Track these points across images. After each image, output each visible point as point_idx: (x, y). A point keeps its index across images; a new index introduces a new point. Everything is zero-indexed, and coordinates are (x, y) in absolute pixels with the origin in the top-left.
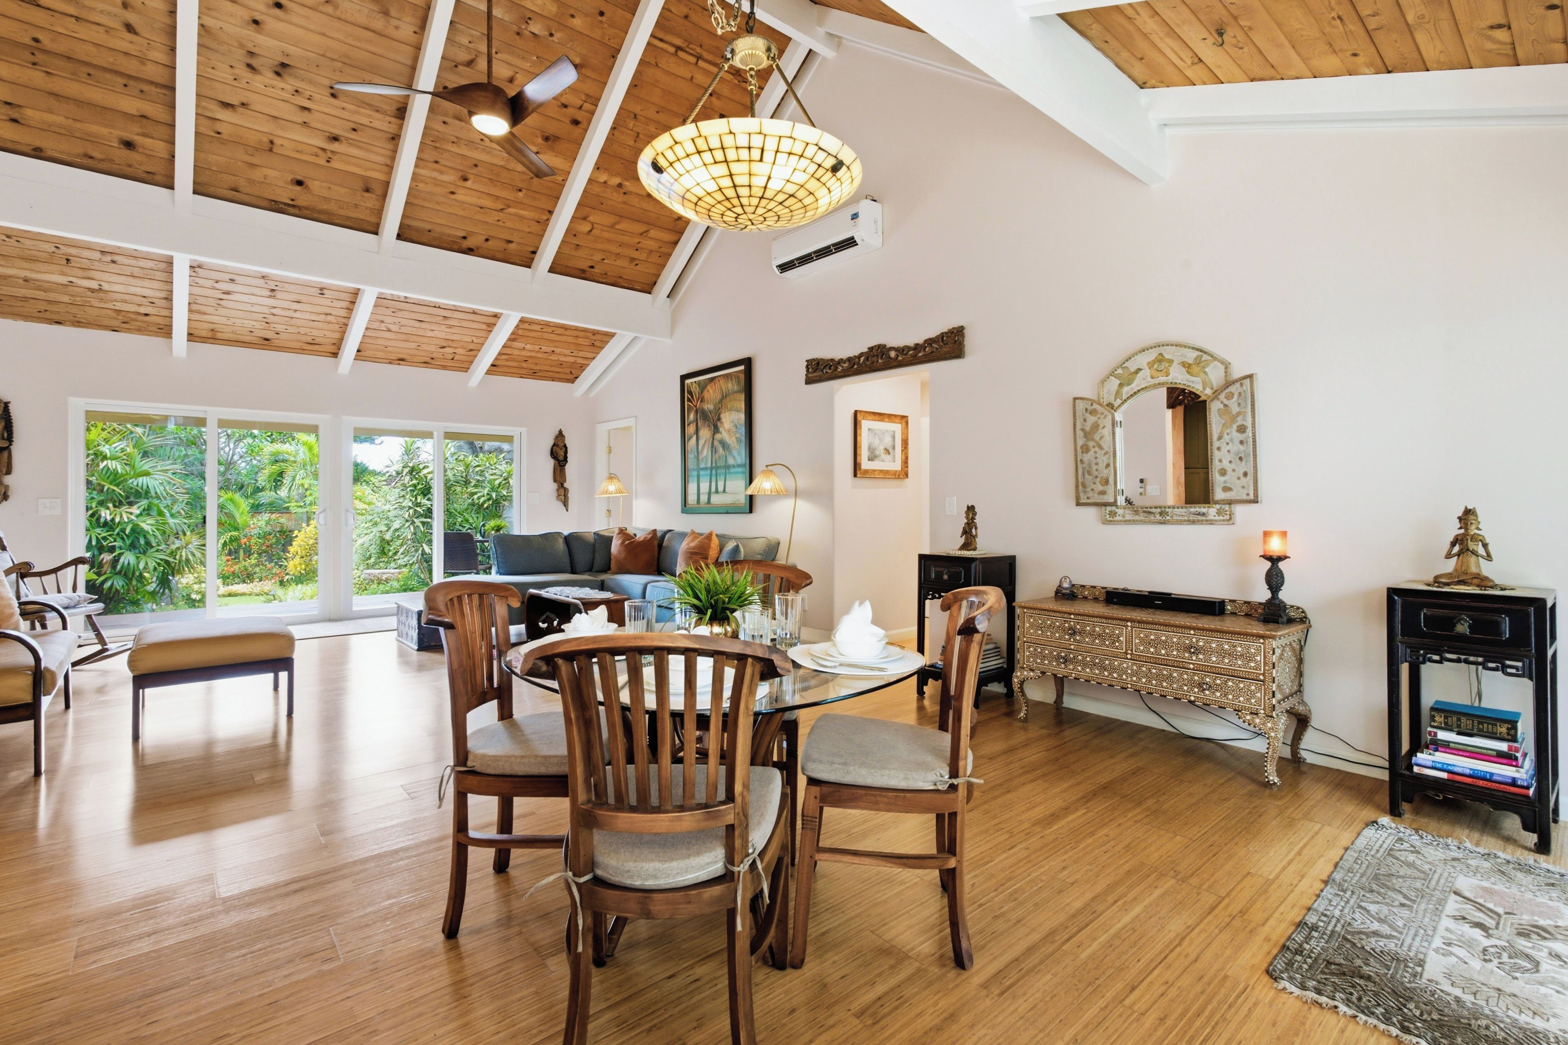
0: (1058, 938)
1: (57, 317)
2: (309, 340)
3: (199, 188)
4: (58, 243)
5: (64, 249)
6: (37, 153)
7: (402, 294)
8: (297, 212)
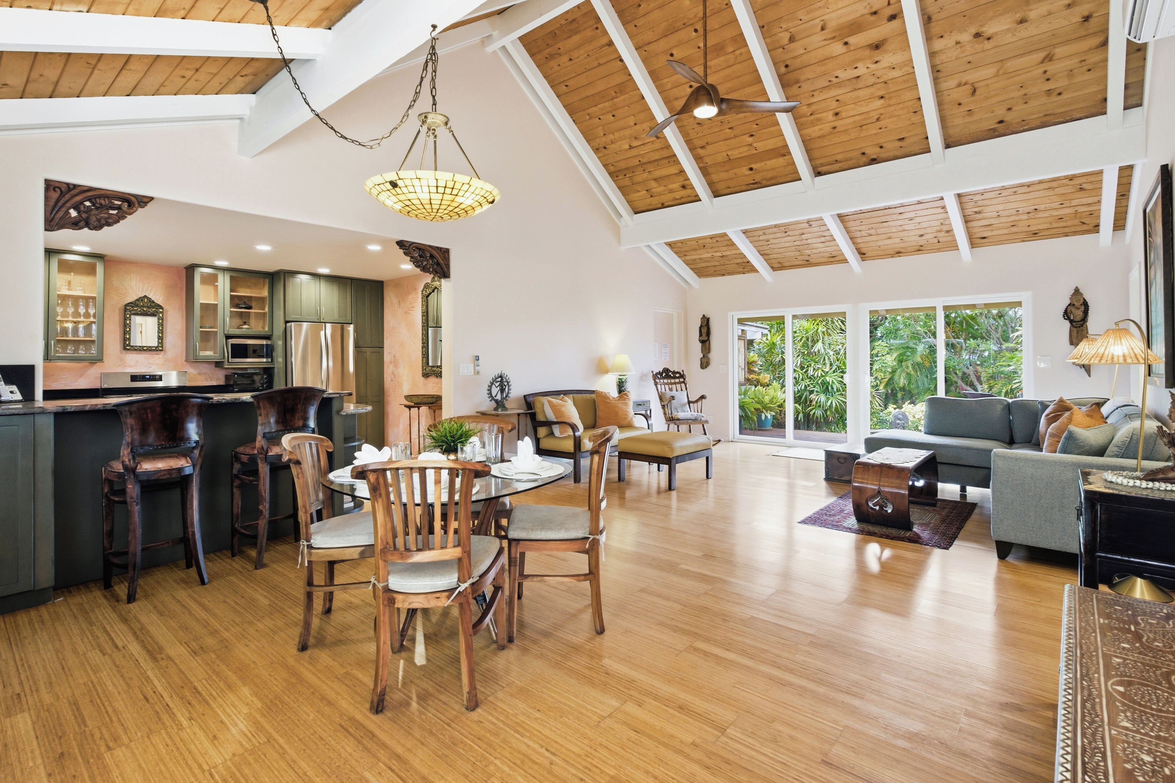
0: (394, 762)
1: (723, 273)
2: (828, 255)
3: (716, 194)
4: (697, 240)
5: (700, 242)
6: (663, 206)
7: (857, 209)
8: (759, 185)
